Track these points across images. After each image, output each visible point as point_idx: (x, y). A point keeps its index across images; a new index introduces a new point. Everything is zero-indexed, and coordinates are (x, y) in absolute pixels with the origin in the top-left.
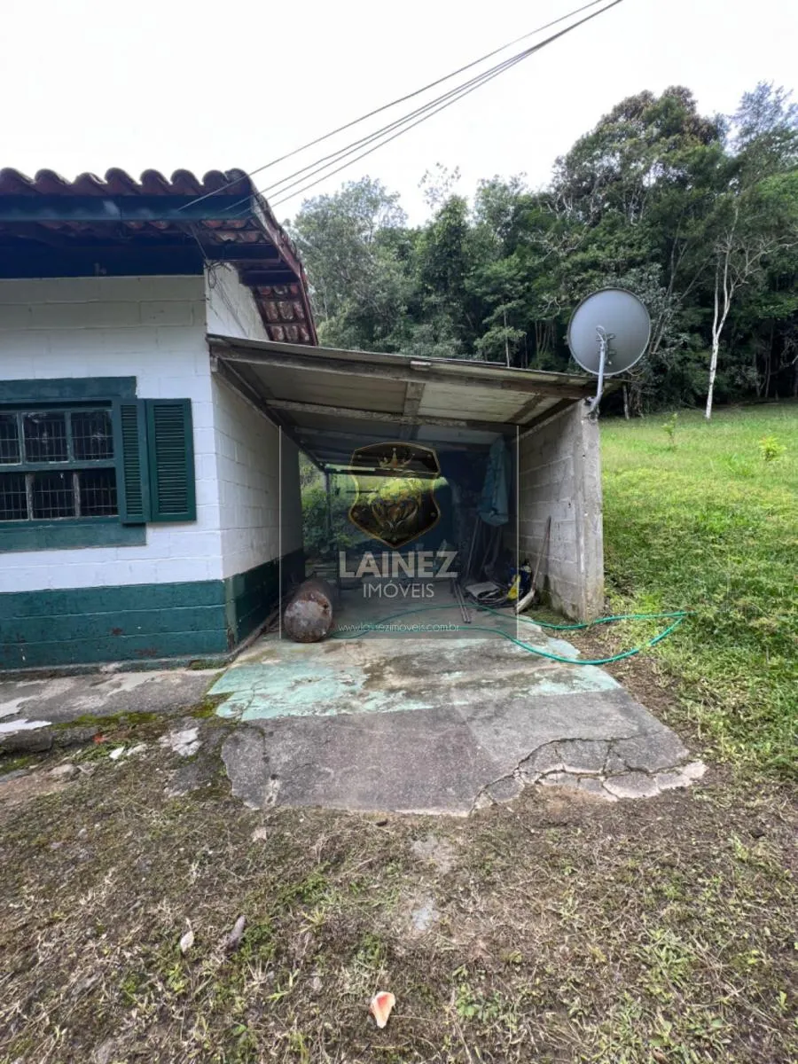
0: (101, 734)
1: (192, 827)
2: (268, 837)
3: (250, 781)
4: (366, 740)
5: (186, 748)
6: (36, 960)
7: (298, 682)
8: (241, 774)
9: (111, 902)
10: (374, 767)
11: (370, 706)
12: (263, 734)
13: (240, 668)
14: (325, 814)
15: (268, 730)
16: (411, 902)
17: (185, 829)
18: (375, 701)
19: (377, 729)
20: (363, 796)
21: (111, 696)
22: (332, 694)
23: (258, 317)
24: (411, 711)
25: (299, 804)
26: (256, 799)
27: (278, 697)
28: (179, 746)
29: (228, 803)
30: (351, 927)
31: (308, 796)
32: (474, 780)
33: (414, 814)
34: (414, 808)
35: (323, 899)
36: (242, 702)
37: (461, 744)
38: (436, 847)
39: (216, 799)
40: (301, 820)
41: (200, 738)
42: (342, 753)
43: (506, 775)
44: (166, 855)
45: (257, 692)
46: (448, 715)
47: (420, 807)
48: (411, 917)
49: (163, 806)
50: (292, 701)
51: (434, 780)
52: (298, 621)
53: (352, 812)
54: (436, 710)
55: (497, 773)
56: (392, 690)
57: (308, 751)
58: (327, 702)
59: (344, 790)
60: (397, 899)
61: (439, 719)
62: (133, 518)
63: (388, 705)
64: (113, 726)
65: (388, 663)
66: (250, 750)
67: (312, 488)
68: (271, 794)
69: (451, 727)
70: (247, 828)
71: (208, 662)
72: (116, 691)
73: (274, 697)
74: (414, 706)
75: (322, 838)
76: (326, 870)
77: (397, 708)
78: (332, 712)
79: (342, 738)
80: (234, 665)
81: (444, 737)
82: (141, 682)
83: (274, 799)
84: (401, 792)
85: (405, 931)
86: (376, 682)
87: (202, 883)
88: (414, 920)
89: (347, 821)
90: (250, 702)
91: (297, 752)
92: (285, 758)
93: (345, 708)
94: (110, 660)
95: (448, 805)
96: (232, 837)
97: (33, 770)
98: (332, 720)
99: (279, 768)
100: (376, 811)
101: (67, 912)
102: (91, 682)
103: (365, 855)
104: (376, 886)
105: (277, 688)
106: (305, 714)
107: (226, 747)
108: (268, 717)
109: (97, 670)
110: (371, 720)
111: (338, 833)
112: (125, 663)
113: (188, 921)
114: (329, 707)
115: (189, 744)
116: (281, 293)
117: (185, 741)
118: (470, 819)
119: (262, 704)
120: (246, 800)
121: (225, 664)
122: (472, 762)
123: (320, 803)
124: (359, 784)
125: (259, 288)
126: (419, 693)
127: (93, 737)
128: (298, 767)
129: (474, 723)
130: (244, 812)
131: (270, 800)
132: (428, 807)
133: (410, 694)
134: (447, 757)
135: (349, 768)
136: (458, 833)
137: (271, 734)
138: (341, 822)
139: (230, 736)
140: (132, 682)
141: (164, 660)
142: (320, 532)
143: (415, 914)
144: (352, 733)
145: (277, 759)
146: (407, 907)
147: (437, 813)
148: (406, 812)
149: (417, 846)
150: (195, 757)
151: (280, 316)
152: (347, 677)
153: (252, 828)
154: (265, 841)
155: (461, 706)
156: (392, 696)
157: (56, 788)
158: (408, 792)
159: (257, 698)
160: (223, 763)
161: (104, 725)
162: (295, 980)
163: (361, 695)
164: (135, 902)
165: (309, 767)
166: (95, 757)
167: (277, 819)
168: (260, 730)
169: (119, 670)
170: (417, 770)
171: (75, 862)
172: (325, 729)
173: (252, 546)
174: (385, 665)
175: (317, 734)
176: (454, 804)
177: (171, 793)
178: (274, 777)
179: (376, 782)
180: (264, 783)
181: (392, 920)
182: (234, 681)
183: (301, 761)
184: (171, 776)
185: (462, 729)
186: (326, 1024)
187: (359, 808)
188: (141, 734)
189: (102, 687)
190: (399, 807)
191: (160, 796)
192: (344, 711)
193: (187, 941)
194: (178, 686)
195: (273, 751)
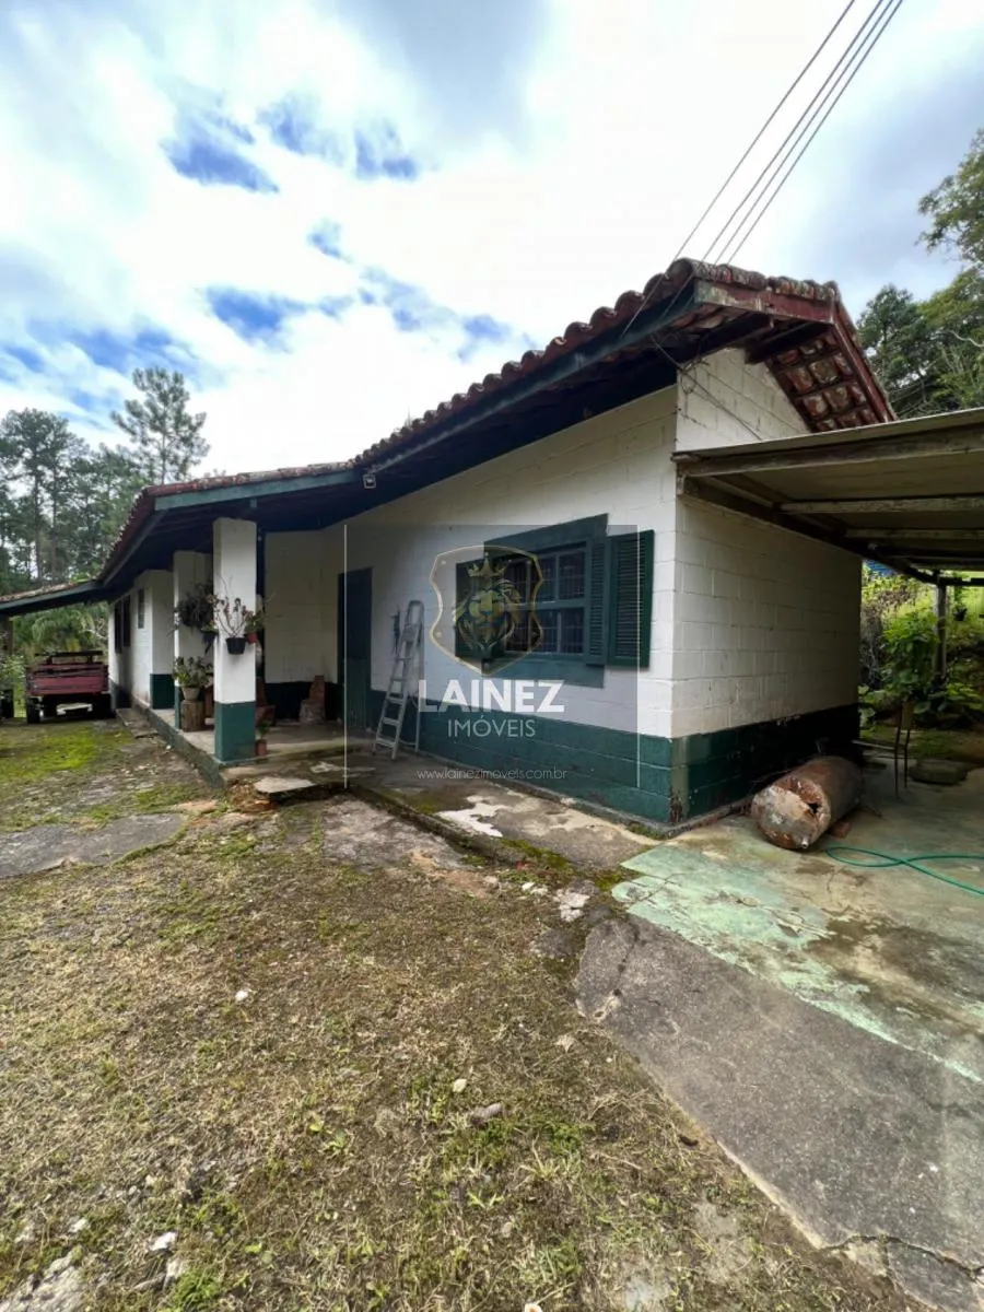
0: (524, 862)
1: (525, 991)
2: (569, 1051)
3: (594, 981)
4: (747, 1022)
5: (569, 911)
6: (395, 1015)
7: (723, 896)
8: (592, 967)
9: (446, 1009)
10: (732, 1064)
11: (789, 979)
12: (636, 939)
13: (675, 848)
14: (635, 1073)
15: (643, 936)
16: (643, 1263)
17: (520, 988)
18: (805, 976)
19: (773, 1017)
20: (691, 1089)
21: (552, 830)
22: (753, 934)
23: (780, 394)
24: (850, 1025)
25: (621, 1041)
26: (588, 1006)
27: (684, 903)
28: (565, 907)
29: (565, 989)
30: (569, 1213)
31: (635, 1038)
32: (876, 1208)
33: (740, 1170)
34: (746, 1159)
35: (566, 1157)
36: (644, 889)
37: (900, 1136)
38: (729, 1237)
39: (560, 979)
40: (609, 1060)
41: (585, 909)
42: (705, 1017)
43: (953, 1256)
44: (495, 1001)
45: (669, 886)
46: (919, 1076)
47: (754, 1167)
48: (629, 1279)
49: (521, 956)
50: (695, 917)
51: (806, 1148)
52: (769, 813)
53: (665, 1096)
54: (898, 1051)
55: (936, 1239)
56: (847, 976)
57: (667, 987)
58: (737, 940)
59: (675, 1063)
60: (629, 1240)
61: (890, 1066)
62: (595, 659)
63: (818, 993)
64: (535, 860)
65: (880, 931)
66: (614, 948)
67: (911, 610)
68: (603, 1009)
69: (901, 1096)
70: (560, 1027)
71: (646, 829)
72: (560, 826)
73: (680, 901)
74: (862, 1020)
75: (610, 1097)
76: (589, 1132)
77: (829, 1006)
78: (730, 958)
79: (717, 998)
80: (671, 843)
81: (876, 1103)
82: (580, 826)
83: (603, 1017)
84: (742, 1125)
85: (609, 1282)
86: (832, 949)
87: (501, 1048)
88: (629, 1285)
89: (652, 1100)
90: (651, 895)
91: (655, 981)
92: (640, 980)
93: (751, 961)
94: (569, 794)
95: (801, 1206)
96: (545, 1026)
97: (478, 870)
98: (722, 967)
99: (627, 987)
100: (693, 1120)
101: (424, 995)
102: (550, 810)
103: (638, 1156)
104: (623, 1203)
105: (691, 891)
106: (695, 942)
107: (596, 931)
108: (653, 922)
109: (557, 800)
110: (773, 1000)
111: (630, 1106)
112: (579, 801)
113: (471, 1070)
114: (733, 949)
115: (573, 909)
116: (812, 351)
117: (572, 903)
118: (818, 1256)
119: (661, 902)
120: (580, 998)
121: (662, 837)
122: (896, 1179)
123: (641, 1057)
124: (696, 1069)
125: (780, 357)
126: (892, 1006)
127: (517, 863)
128: (646, 998)
129: (960, 1122)
130: (571, 1009)
131: (599, 1015)
132: (766, 1179)
133: (874, 998)
134: (853, 1135)
135: (699, 1042)
136: (778, 1254)
137: (644, 942)
138: (646, 1097)
139: (606, 922)
140: (576, 821)
141: (609, 810)
142: (915, 679)
143: (637, 1280)
144: (735, 1001)
145: (632, 975)
146: (634, 1263)
147: (772, 1198)
148: (731, 1156)
149: (706, 1210)
150: (569, 925)
151: (815, 381)
152: (795, 922)
153: (566, 1031)
154: (564, 1052)
155: (957, 1075)
156: (837, 984)
157: (480, 893)
158: (753, 1133)
159: (662, 893)
160: (583, 947)
161: (530, 856)
162: (495, 1203)
163: (791, 957)
164: (456, 1022)
165: (657, 1008)
166: (513, 881)
167: (591, 1040)
168: (637, 932)
169: (573, 807)
170: (787, 1114)
171: (449, 961)
172: (704, 974)
173: (732, 700)
174: (875, 931)
175: (692, 972)
176: (810, 1211)
177: (534, 949)
178: (617, 993)
179: (719, 1084)
180: (605, 992)
181: (607, 1256)
182: (655, 862)
183: (654, 995)
184: (543, 932)
185: (925, 1115)
186: (487, 1272)
187: (678, 1099)
188: (548, 877)
189: (553, 818)
190: (727, 1143)
191: (525, 945)
192: (746, 965)
193: (459, 1085)
194: (608, 843)
195: (633, 963)
